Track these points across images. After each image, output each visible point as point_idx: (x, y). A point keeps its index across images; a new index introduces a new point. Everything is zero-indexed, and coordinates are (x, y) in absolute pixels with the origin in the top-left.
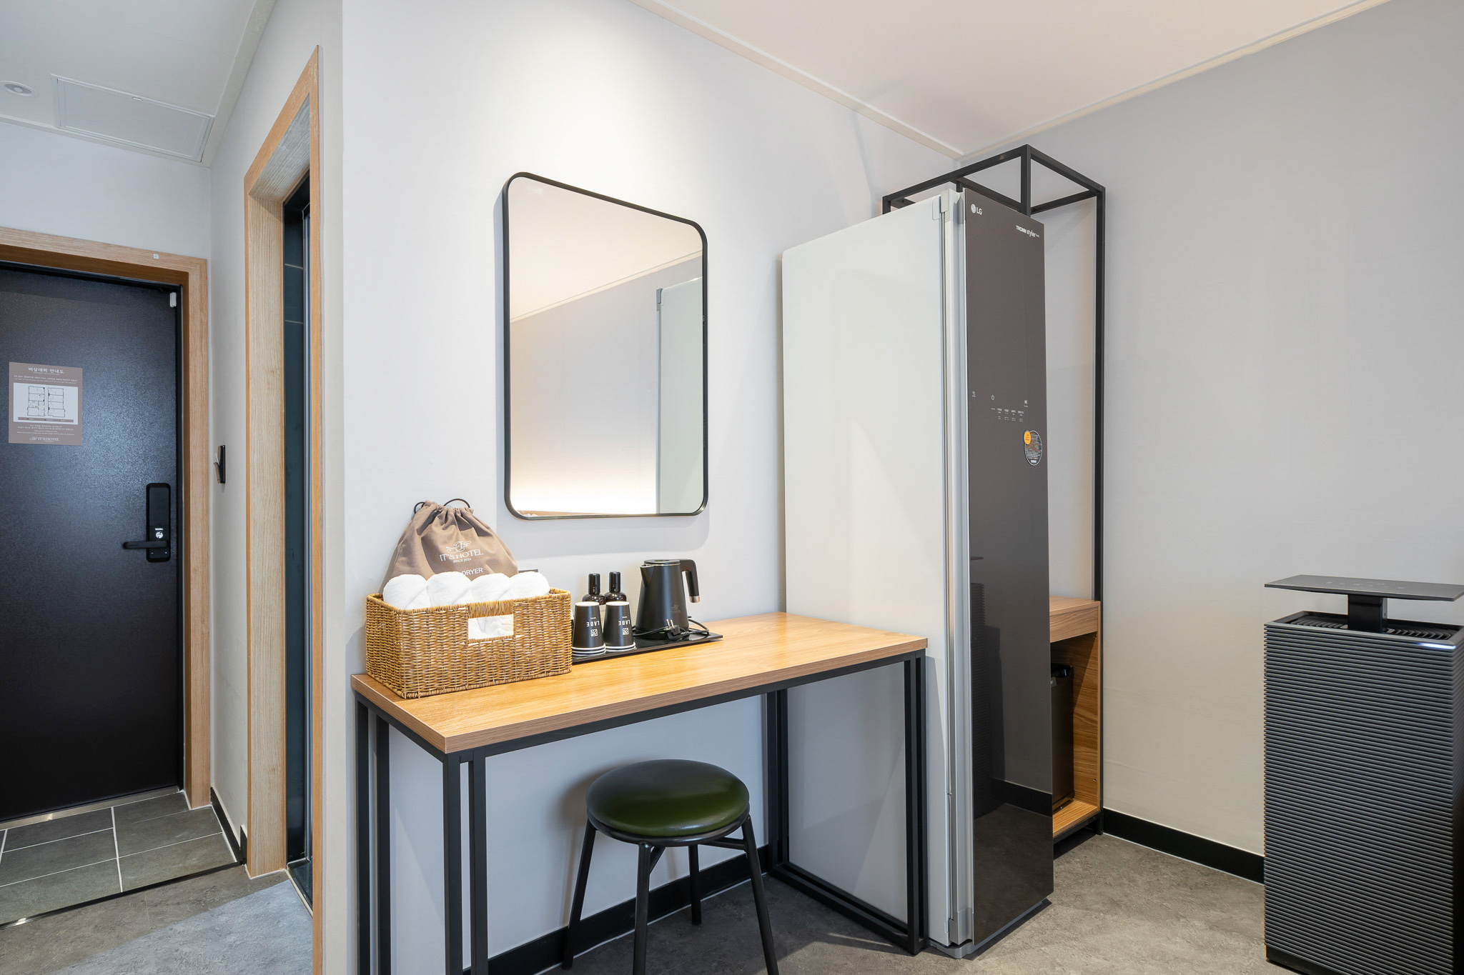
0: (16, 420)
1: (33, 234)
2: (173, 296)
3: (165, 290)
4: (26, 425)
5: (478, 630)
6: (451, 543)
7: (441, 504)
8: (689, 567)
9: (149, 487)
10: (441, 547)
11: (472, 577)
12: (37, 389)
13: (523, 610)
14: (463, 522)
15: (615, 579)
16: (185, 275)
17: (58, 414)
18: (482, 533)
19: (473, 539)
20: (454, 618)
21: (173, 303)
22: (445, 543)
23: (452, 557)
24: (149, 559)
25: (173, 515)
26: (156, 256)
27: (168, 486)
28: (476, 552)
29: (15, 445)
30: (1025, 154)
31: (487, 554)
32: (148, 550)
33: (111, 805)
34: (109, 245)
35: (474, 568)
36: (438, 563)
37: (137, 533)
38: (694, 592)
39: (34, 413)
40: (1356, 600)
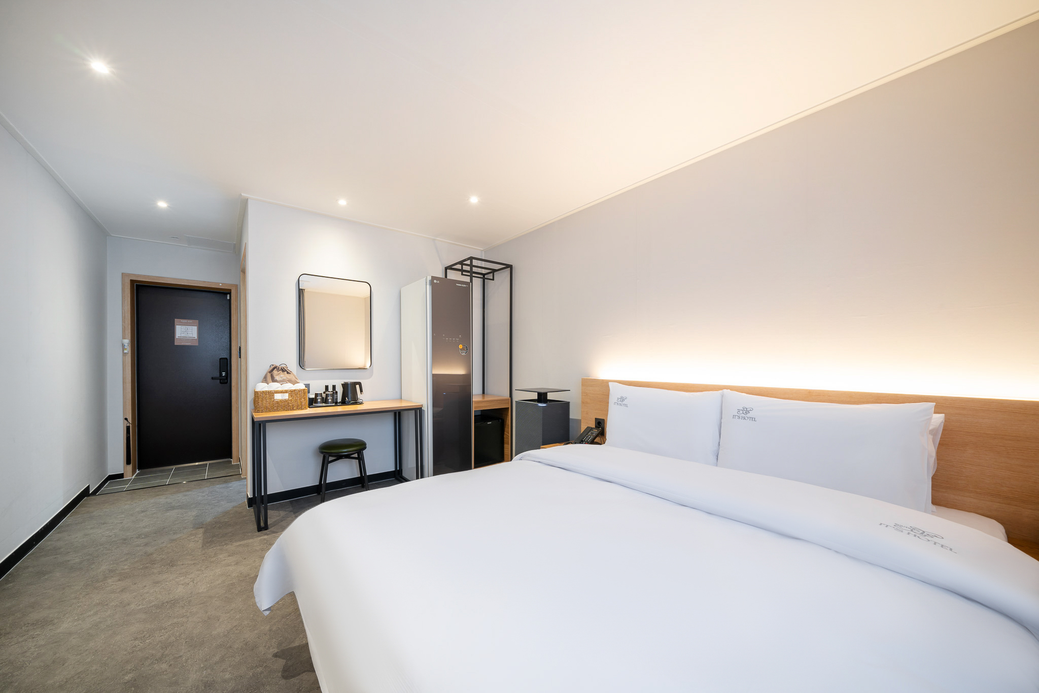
0: (177, 337)
1: (181, 279)
2: (228, 295)
3: (226, 294)
4: (179, 339)
5: (278, 397)
6: (279, 376)
7: (278, 365)
8: (360, 384)
9: (220, 359)
10: (275, 376)
11: (281, 385)
12: (184, 327)
13: (292, 393)
14: (283, 370)
15: (334, 387)
16: (231, 290)
17: (191, 335)
18: (288, 373)
19: (285, 374)
20: (271, 394)
21: (228, 298)
22: (277, 375)
23: (277, 379)
24: (221, 383)
25: (229, 368)
26: (221, 285)
27: (226, 359)
28: (285, 378)
29: (177, 345)
30: (471, 259)
31: (288, 378)
32: (220, 380)
33: (208, 462)
34: (205, 282)
35: (282, 382)
36: (274, 380)
37: (217, 374)
38: (361, 391)
39: (183, 335)
40: (540, 394)
